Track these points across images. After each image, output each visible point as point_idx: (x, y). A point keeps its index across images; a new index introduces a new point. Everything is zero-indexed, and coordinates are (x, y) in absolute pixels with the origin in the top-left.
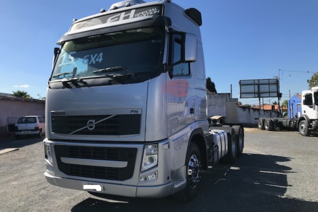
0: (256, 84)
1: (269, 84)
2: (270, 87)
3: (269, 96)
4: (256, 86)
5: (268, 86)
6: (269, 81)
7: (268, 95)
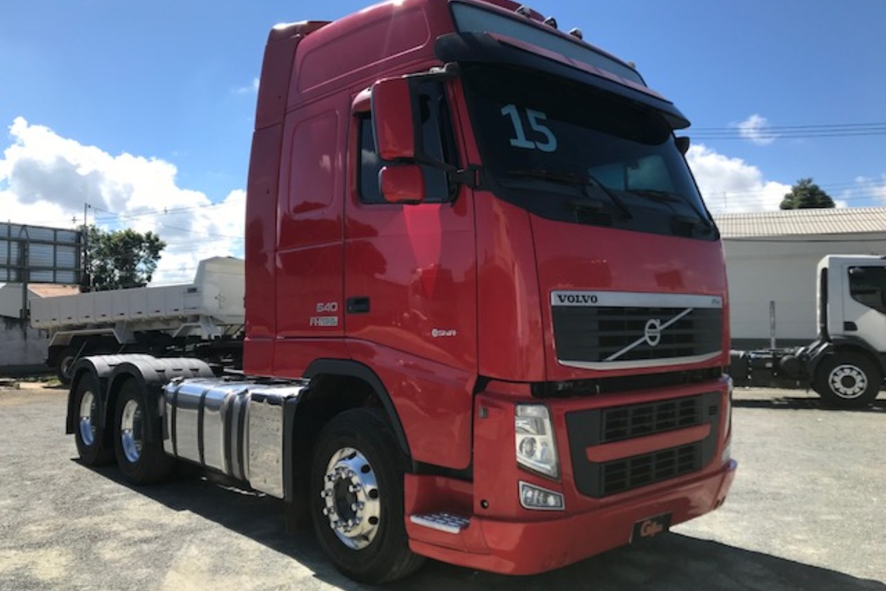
0: (15, 240)
1: (55, 244)
2: (58, 253)
3: (52, 281)
4: (14, 245)
5: (51, 248)
6: (55, 235)
7: (49, 276)
